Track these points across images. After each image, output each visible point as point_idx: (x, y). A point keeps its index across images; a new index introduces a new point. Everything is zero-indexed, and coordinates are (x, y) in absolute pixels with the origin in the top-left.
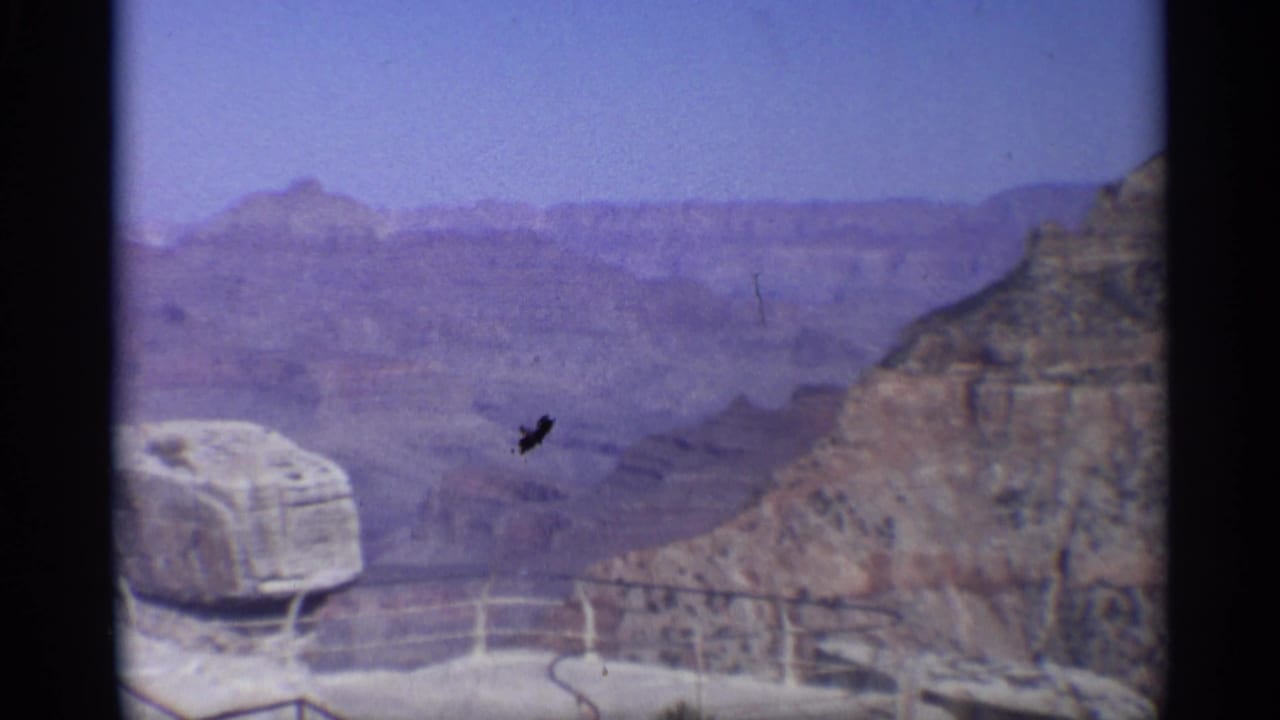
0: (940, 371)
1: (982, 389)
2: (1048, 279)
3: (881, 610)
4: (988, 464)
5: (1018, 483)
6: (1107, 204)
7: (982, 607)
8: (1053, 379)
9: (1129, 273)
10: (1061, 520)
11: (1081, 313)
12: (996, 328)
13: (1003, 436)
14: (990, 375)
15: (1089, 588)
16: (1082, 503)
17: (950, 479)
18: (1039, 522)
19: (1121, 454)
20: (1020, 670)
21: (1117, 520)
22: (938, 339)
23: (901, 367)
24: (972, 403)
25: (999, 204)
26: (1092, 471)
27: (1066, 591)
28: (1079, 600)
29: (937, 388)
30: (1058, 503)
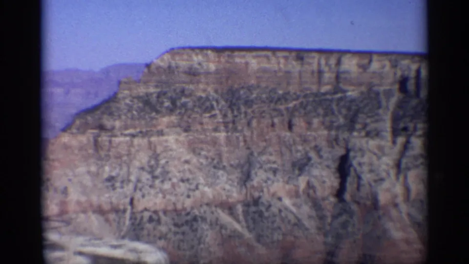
0: (84, 133)
1: (100, 139)
2: (124, 98)
3: (63, 221)
4: (103, 166)
5: (114, 174)
6: (146, 70)
7: (101, 218)
8: (126, 135)
9: (155, 95)
10: (131, 186)
11: (136, 111)
12: (105, 116)
13: (108, 156)
14: (103, 134)
15: (142, 212)
16: (139, 180)
17: (89, 172)
18: (122, 187)
19: (153, 162)
20: (115, 243)
21: (151, 186)
22: (83, 121)
23: (69, 131)
24: (97, 145)
25: (106, 71)
26: (142, 169)
27: (133, 213)
28: (138, 216)
29: (83, 139)
30: (129, 181)
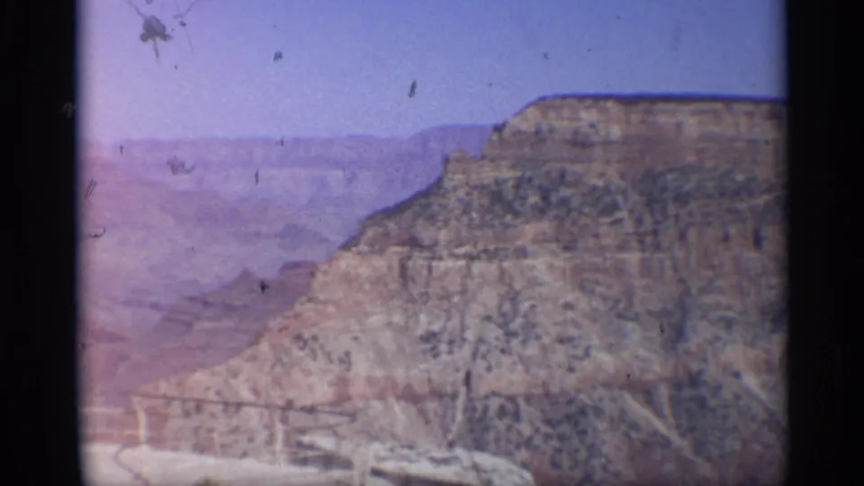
0: (381, 252)
1: (410, 263)
2: (455, 188)
3: (341, 414)
4: (416, 314)
5: (436, 327)
6: (495, 137)
7: (413, 410)
8: (457, 257)
9: (511, 183)
10: (466, 351)
11: (478, 211)
12: (420, 222)
13: (426, 296)
14: (416, 254)
15: (487, 397)
16: (481, 340)
17: (389, 324)
18: (450, 352)
19: (507, 307)
20: (439, 454)
21: (504, 351)
22: (381, 230)
23: (354, 249)
24: (404, 274)
25: (424, 138)
26: (488, 318)
27: (470, 400)
28: (479, 406)
29: (380, 263)
30: (464, 340)
